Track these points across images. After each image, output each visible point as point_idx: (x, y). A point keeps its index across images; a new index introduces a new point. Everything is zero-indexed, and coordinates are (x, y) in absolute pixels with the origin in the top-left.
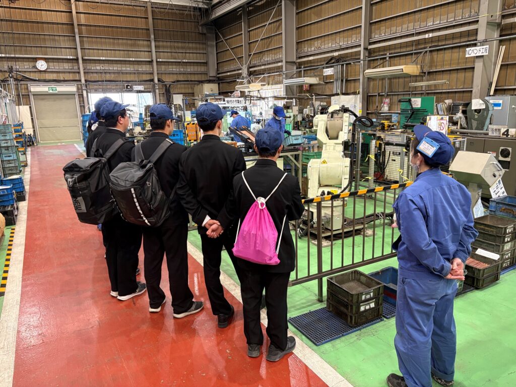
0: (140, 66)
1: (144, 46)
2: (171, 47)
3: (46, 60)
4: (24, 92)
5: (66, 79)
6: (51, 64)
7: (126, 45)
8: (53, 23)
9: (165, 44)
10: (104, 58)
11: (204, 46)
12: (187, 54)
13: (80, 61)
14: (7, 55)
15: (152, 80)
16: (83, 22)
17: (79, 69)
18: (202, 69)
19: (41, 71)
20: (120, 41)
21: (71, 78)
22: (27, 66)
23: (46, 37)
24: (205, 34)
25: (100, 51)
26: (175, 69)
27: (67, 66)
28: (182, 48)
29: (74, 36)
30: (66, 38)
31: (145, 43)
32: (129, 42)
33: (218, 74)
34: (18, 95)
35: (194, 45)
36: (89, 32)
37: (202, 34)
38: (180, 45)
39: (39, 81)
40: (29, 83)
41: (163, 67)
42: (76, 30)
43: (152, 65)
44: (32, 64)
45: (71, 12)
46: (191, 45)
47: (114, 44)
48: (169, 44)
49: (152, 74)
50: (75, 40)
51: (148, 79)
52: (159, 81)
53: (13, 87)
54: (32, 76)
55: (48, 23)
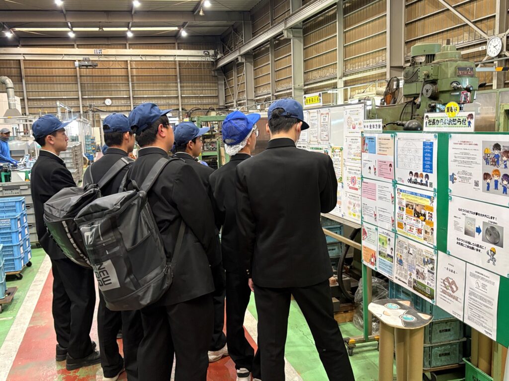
0: (170, 100)
1: (173, 87)
2: (192, 87)
3: (111, 99)
4: (97, 119)
5: (122, 110)
6: (114, 101)
7: (162, 86)
8: (117, 76)
9: (188, 84)
10: (146, 96)
11: (216, 84)
12: (204, 91)
13: (131, 99)
14: (89, 97)
15: (178, 109)
16: (135, 74)
17: (130, 103)
18: (215, 101)
19: (107, 106)
20: (158, 84)
21: (125, 110)
22: (100, 103)
23: (112, 84)
24: (216, 76)
25: (145, 92)
26: (194, 101)
27: (123, 102)
28: (200, 87)
29: (129, 83)
30: (124, 84)
31: (174, 84)
32: (163, 84)
33: (226, 104)
34: (94, 121)
35: (209, 84)
36: (138, 80)
37: (215, 76)
38: (198, 84)
39: (106, 111)
40: (100, 113)
41: (186, 100)
42: (130, 80)
43: (178, 99)
44: (102, 101)
45: (127, 68)
46: (206, 84)
47: (153, 86)
48: (190, 84)
49: (178, 105)
50: (129, 86)
51: (176, 108)
52: (182, 109)
53: (91, 116)
54: (102, 109)
55: (113, 76)
